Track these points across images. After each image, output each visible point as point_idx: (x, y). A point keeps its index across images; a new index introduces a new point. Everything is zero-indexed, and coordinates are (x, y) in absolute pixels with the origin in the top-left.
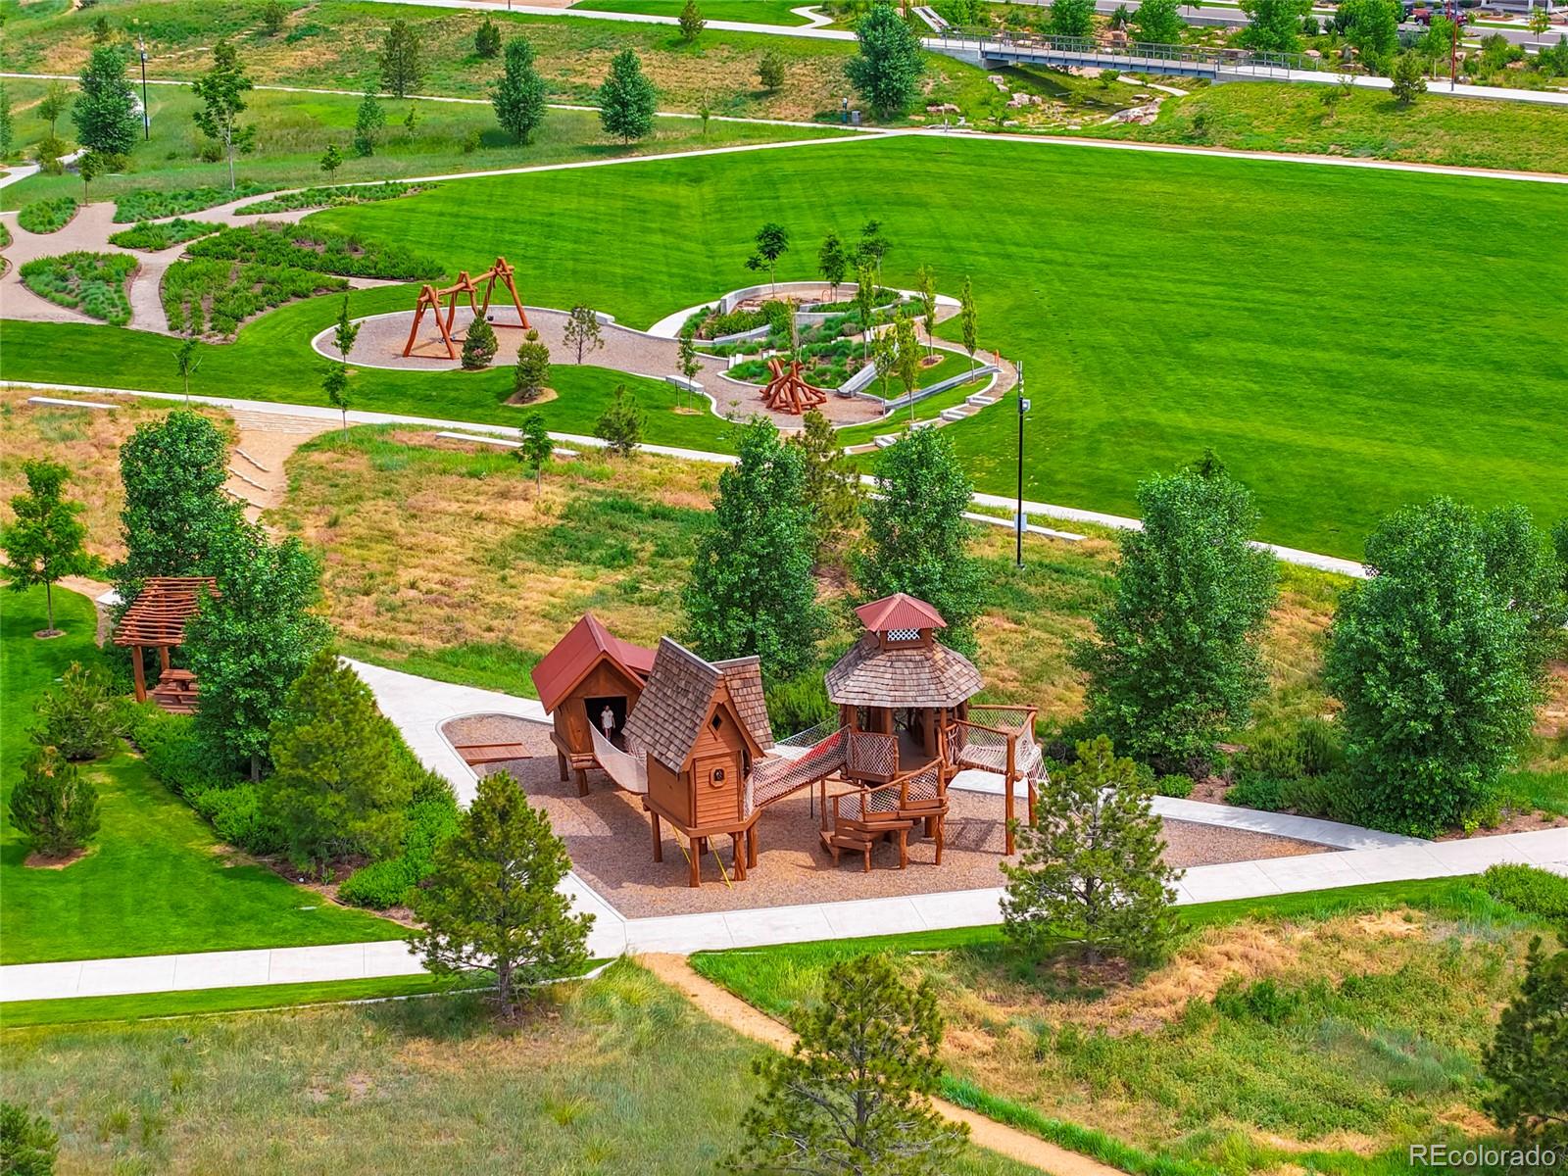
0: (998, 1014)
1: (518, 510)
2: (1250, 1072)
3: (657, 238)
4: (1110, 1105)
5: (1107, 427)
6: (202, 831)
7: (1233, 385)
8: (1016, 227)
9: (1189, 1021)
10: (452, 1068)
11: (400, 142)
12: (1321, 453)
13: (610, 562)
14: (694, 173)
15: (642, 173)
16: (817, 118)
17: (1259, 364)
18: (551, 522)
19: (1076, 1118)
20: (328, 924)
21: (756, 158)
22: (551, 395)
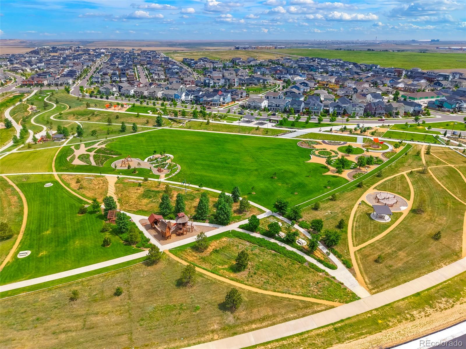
0: (196, 255)
1: (139, 191)
2: (217, 259)
3: (141, 146)
4: (207, 264)
5: (190, 174)
6: (121, 239)
7: (200, 167)
8: (176, 144)
9: (211, 254)
10: (152, 269)
11: (112, 132)
12: (209, 176)
13: (149, 198)
14: (143, 135)
15: (137, 136)
16: (153, 126)
17: (201, 164)
18: (143, 193)
19: (204, 266)
20: (136, 251)
21: (148, 133)
22: (137, 172)
